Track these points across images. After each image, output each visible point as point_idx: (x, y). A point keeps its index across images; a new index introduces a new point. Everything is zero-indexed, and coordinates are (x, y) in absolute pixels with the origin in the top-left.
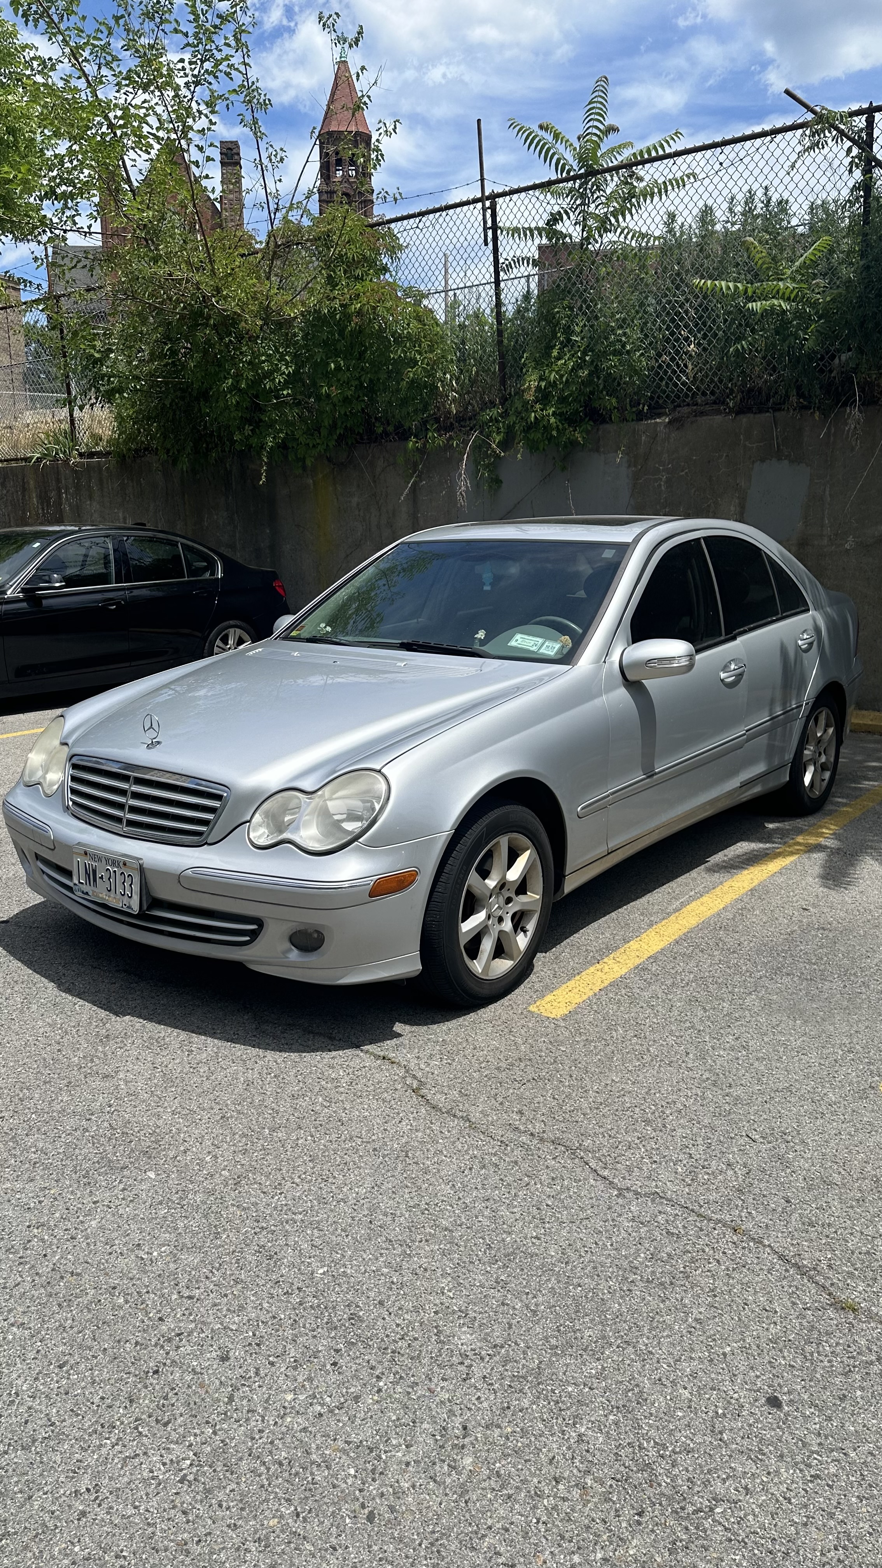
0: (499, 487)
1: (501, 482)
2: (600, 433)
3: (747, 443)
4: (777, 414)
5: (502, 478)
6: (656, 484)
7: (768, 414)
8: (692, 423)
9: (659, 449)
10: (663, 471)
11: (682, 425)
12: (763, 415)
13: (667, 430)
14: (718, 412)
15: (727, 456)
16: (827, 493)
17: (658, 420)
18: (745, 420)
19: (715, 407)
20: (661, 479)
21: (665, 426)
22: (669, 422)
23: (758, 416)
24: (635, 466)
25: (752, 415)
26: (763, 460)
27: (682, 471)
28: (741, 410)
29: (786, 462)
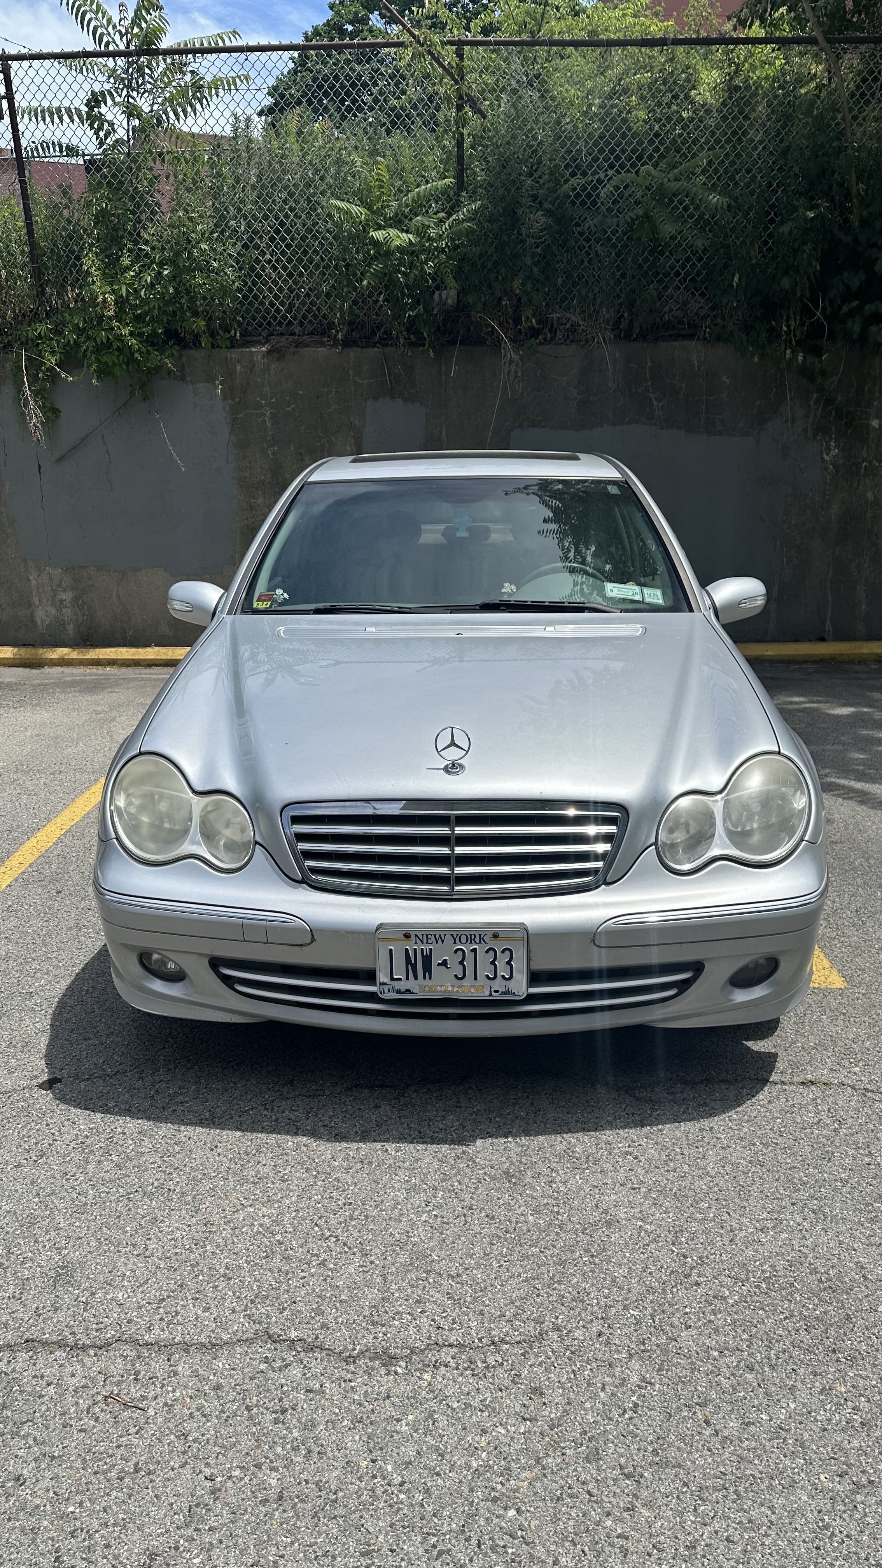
0: (58, 417)
1: (60, 412)
2: (184, 359)
3: (357, 379)
4: (387, 349)
5: (58, 406)
6: (260, 420)
7: (376, 349)
8: (294, 354)
9: (259, 380)
10: (266, 405)
11: (283, 356)
12: (370, 350)
13: (266, 360)
14: (322, 344)
15: (337, 392)
16: (444, 433)
17: (253, 350)
18: (352, 354)
19: (316, 338)
20: (265, 415)
21: (263, 356)
22: (269, 352)
23: (365, 350)
24: (233, 399)
25: (359, 350)
26: (375, 398)
27: (289, 406)
28: (347, 343)
29: (400, 400)
